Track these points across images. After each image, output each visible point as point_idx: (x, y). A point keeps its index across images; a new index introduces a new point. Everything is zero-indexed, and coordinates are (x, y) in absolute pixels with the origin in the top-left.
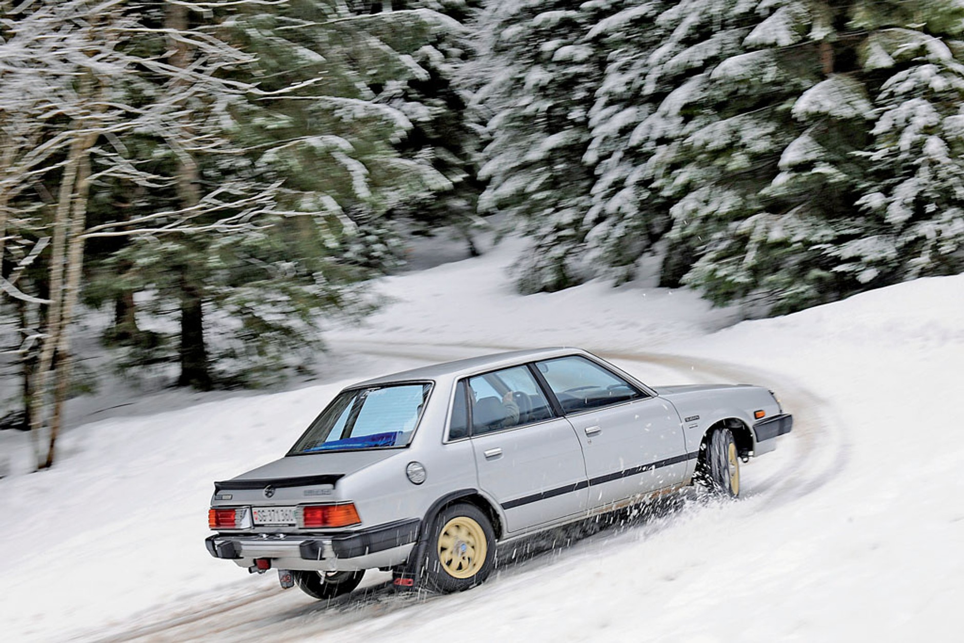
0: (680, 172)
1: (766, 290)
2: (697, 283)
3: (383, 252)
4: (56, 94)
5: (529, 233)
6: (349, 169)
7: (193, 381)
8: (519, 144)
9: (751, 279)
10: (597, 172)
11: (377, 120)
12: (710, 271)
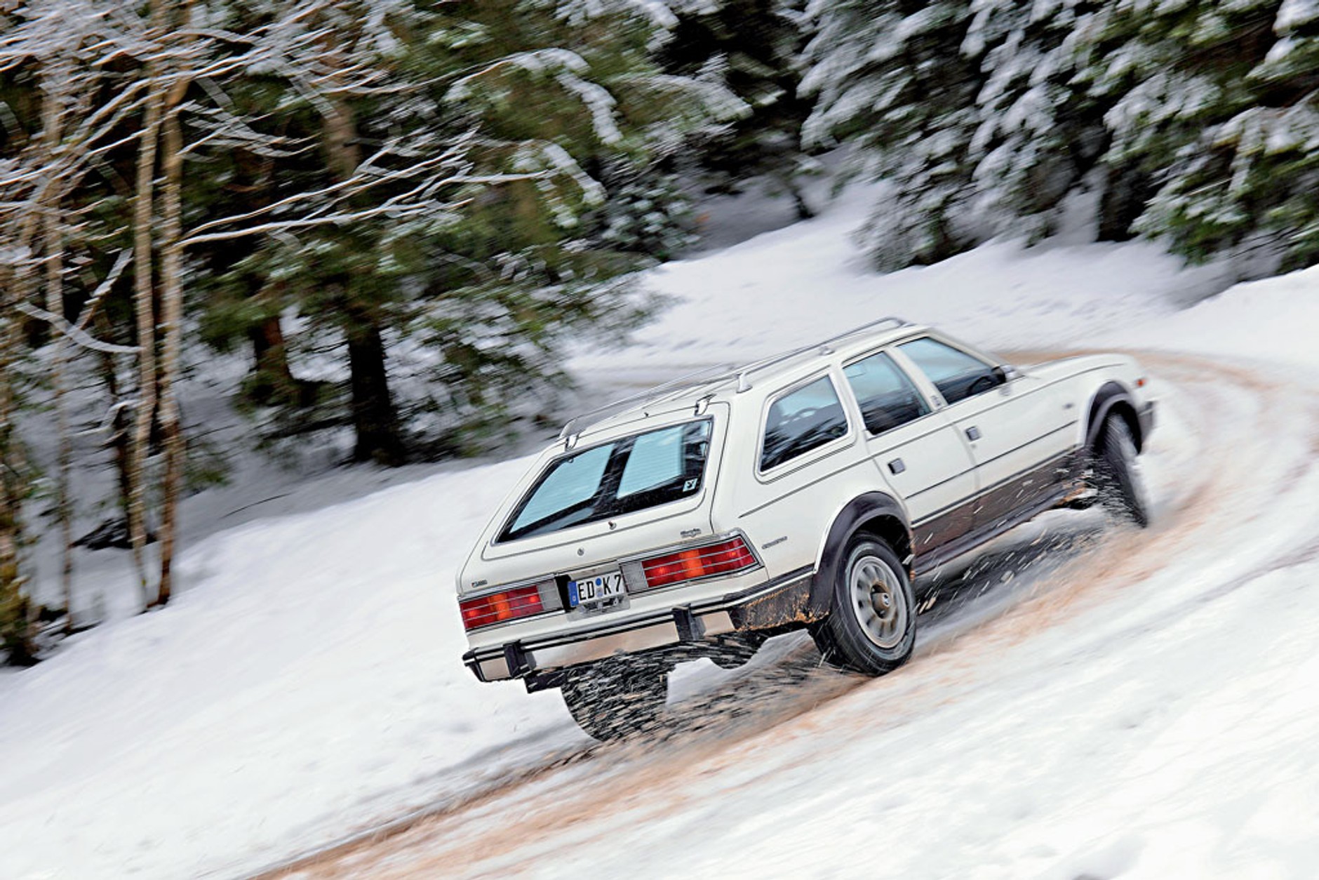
0: (1117, 56)
1: (1269, 231)
2: (1158, 229)
3: (660, 224)
4: (111, 23)
5: (884, 175)
6: (586, 100)
7: (376, 451)
8: (859, 34)
9: (1243, 216)
10: (985, 68)
11: (622, 17)
12: (1177, 209)
